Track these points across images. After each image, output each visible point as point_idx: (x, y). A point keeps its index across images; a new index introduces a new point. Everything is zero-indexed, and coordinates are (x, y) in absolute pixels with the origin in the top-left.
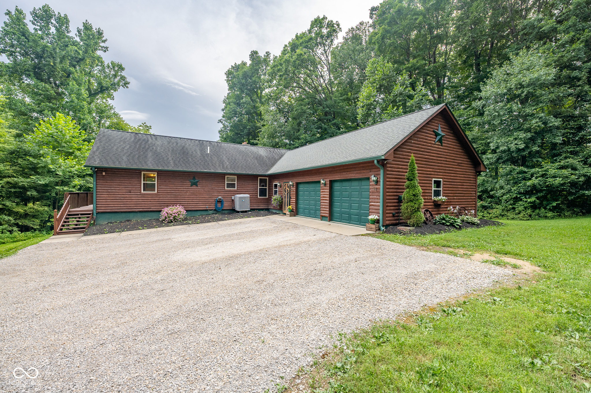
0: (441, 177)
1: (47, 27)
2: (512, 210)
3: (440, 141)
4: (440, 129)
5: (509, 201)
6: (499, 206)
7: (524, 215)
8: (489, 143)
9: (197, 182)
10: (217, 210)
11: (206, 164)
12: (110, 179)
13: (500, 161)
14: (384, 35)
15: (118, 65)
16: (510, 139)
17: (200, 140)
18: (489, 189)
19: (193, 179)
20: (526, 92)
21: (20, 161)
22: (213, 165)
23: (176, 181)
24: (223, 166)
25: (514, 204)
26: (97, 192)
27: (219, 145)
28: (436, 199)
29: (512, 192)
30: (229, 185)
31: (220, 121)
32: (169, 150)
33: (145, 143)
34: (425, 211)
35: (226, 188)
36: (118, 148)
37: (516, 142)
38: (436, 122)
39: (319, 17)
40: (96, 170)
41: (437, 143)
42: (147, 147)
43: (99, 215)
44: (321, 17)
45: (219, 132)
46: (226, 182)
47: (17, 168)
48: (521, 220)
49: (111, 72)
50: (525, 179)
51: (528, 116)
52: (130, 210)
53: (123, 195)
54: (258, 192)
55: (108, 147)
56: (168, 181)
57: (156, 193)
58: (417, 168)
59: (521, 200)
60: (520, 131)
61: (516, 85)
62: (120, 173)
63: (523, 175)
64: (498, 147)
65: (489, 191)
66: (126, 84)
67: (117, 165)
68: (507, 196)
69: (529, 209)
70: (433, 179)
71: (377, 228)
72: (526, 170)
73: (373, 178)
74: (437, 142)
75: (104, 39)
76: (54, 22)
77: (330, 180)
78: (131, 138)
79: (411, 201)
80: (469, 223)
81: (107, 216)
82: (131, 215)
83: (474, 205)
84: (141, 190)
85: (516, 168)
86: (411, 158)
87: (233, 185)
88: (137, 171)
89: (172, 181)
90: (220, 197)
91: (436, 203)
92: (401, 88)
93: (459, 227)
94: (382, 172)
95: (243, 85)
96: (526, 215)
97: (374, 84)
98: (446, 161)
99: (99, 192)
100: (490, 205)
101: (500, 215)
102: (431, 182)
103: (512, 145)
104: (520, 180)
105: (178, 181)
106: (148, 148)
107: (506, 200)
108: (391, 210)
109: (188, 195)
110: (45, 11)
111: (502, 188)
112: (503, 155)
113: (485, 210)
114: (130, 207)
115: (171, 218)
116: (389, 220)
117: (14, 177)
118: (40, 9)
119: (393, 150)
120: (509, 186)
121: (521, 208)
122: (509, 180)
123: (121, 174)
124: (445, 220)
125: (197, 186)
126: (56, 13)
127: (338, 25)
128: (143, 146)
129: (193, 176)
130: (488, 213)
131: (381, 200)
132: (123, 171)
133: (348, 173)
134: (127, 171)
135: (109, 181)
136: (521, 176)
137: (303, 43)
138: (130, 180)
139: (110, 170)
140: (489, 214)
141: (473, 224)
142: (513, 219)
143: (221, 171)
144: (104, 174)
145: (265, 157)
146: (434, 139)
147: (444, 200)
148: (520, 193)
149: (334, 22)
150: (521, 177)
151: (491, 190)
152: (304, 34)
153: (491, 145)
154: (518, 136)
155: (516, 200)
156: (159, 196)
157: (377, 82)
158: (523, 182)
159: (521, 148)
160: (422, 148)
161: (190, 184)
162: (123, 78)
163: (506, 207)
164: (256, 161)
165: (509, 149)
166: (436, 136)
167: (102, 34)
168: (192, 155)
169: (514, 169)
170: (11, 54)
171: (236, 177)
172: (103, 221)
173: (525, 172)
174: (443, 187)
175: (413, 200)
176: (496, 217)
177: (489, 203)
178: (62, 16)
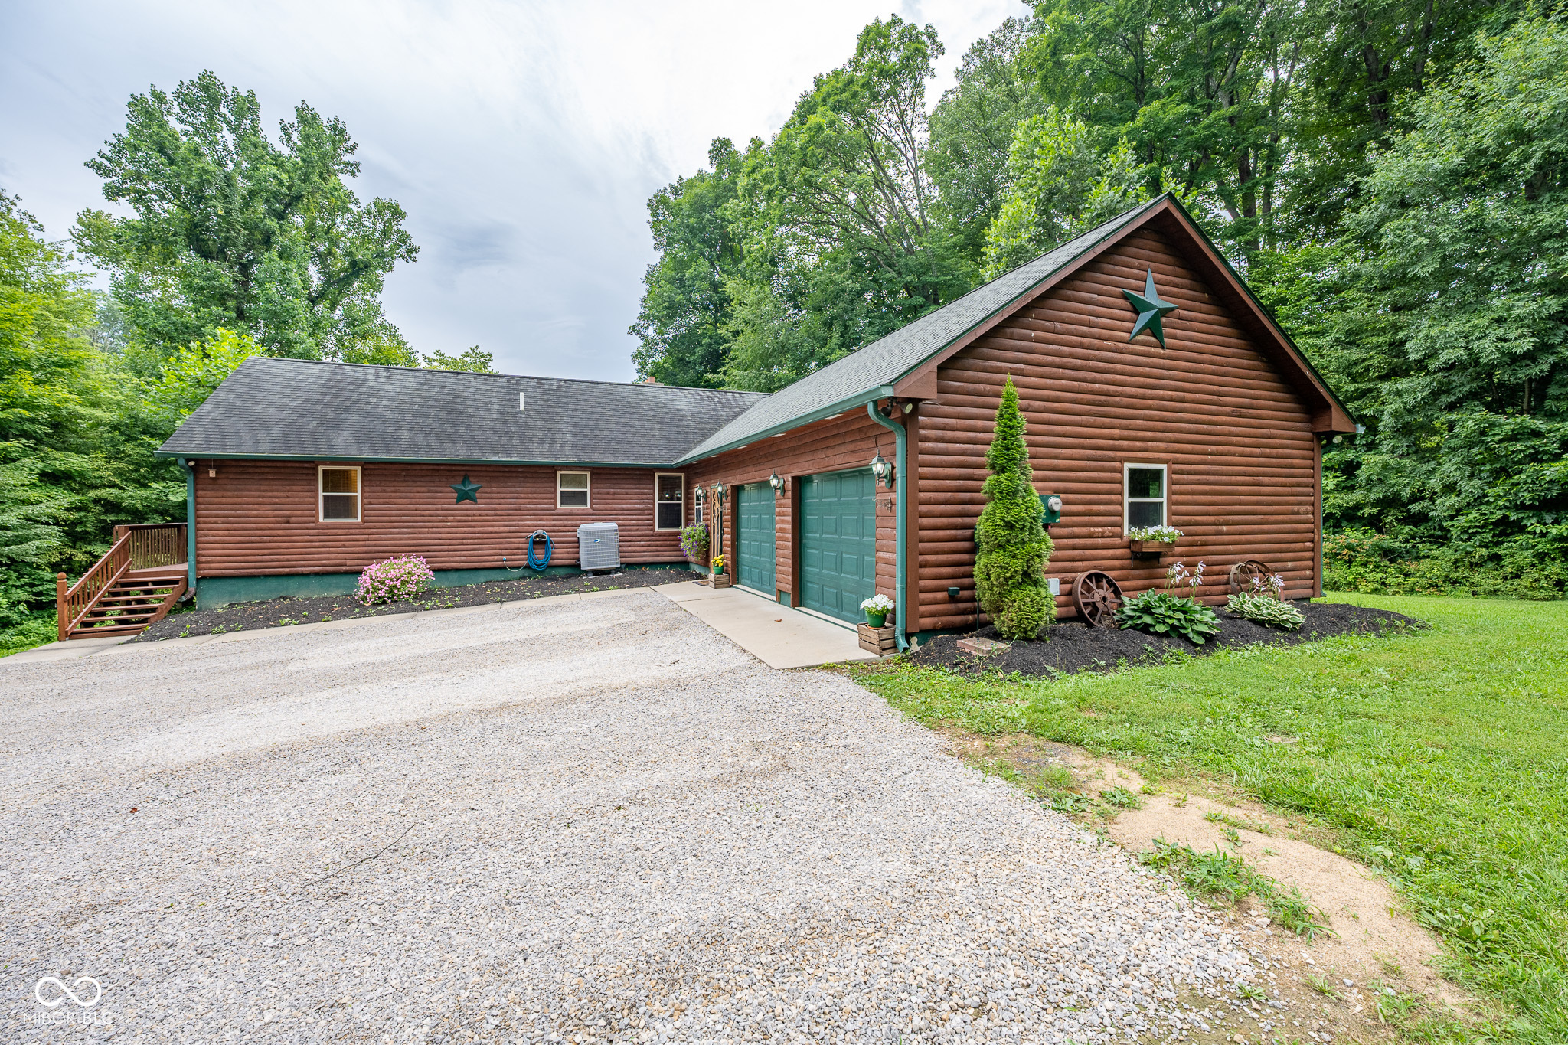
0: (1162, 455)
1: (212, 127)
2: (1490, 565)
3: (1153, 328)
4: (1151, 287)
5: (1477, 533)
6: (1442, 549)
7: (1537, 580)
8: (1402, 343)
9: (475, 490)
10: (533, 566)
11: (504, 439)
12: (233, 487)
13: (1445, 399)
14: (1059, 40)
15: (391, 207)
16: (1480, 321)
17: (513, 377)
18: (1406, 494)
19: (463, 483)
20: (1538, 155)
21: (128, 448)
22: (522, 442)
23: (415, 489)
24: (551, 445)
25: (1498, 544)
26: (198, 523)
27: (564, 387)
28: (1138, 534)
29: (1488, 503)
30: (567, 498)
31: (634, 330)
32: (411, 406)
33: (352, 391)
34: (1089, 577)
35: (559, 506)
36: (271, 404)
37: (1501, 332)
38: (1136, 262)
39: (878, 21)
40: (192, 463)
41: (1141, 337)
42: (354, 398)
43: (204, 585)
44: (886, 19)
45: (635, 357)
46: (559, 490)
47: (123, 465)
48: (1524, 597)
49: (374, 224)
50: (1536, 457)
51: (1550, 237)
52: (288, 570)
53: (270, 529)
54: (654, 515)
55: (245, 402)
56: (393, 489)
57: (358, 524)
58: (1025, 425)
59: (1523, 530)
60: (1517, 291)
61: (1498, 135)
62: (257, 470)
63: (1529, 443)
64: (1433, 354)
65: (1405, 500)
66: (411, 253)
67: (248, 451)
68: (1471, 517)
69: (1554, 559)
70: (1127, 466)
71: (888, 643)
72: (1538, 424)
73: (878, 467)
74: (1140, 332)
75: (350, 144)
76: (223, 110)
77: (793, 478)
78: (321, 377)
79: (1000, 546)
80: (1260, 623)
81: (227, 586)
82: (293, 583)
83: (1309, 554)
84: (316, 516)
85: (1502, 419)
86: (1004, 389)
87: (580, 498)
88: (306, 465)
89: (402, 489)
90: (540, 532)
91: (1135, 548)
92: (1111, 193)
93: (1201, 641)
94: (899, 441)
95: (692, 231)
96: (1543, 583)
97: (1030, 190)
98: (1183, 400)
99: (205, 523)
100: (1409, 546)
101: (1447, 579)
102: (1118, 475)
103: (1486, 342)
104: (1519, 462)
105: (419, 489)
106: (355, 403)
107: (1465, 531)
108: (937, 581)
109: (449, 527)
110: (206, 88)
111: (1450, 488)
112: (1455, 378)
113: (1392, 561)
114: (288, 560)
115: (382, 593)
116: (933, 615)
117: (114, 486)
118: (192, 83)
119: (933, 366)
120: (1476, 482)
121: (1524, 558)
122: (1476, 464)
123: (263, 473)
124: (1152, 614)
125: (474, 501)
126: (229, 90)
127: (932, 36)
128: (342, 398)
129: (463, 473)
130: (1401, 572)
131: (899, 544)
132: (269, 464)
133: (829, 452)
134: (278, 464)
135: (229, 494)
136: (1519, 446)
137: (829, 95)
138: (288, 488)
139: (234, 464)
140: (1406, 575)
141: (1272, 628)
142: (1493, 593)
143: (539, 459)
144: (212, 473)
145: (689, 416)
146: (1130, 325)
147: (1166, 540)
148: (1522, 507)
149: (921, 28)
150: (1521, 451)
151: (1414, 499)
152: (836, 74)
153: (1409, 346)
154: (1510, 309)
155: (1506, 528)
156: (367, 531)
157: (1040, 182)
158: (1530, 468)
159: (1519, 351)
160: (1071, 356)
161: (456, 495)
162: (404, 238)
163: (1468, 553)
164: (657, 428)
165: (1474, 359)
166: (1137, 313)
167: (342, 131)
168: (471, 417)
169: (1493, 425)
170: (140, 198)
171: (588, 474)
172: (216, 601)
173: (1537, 434)
174: (1172, 493)
175: (1009, 541)
176: (1431, 585)
177: (1407, 541)
178: (244, 94)
